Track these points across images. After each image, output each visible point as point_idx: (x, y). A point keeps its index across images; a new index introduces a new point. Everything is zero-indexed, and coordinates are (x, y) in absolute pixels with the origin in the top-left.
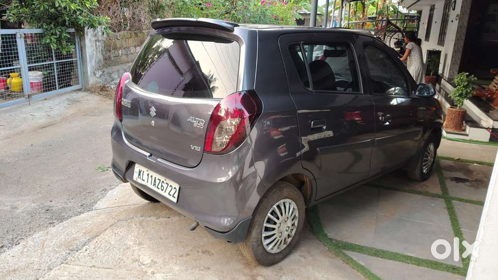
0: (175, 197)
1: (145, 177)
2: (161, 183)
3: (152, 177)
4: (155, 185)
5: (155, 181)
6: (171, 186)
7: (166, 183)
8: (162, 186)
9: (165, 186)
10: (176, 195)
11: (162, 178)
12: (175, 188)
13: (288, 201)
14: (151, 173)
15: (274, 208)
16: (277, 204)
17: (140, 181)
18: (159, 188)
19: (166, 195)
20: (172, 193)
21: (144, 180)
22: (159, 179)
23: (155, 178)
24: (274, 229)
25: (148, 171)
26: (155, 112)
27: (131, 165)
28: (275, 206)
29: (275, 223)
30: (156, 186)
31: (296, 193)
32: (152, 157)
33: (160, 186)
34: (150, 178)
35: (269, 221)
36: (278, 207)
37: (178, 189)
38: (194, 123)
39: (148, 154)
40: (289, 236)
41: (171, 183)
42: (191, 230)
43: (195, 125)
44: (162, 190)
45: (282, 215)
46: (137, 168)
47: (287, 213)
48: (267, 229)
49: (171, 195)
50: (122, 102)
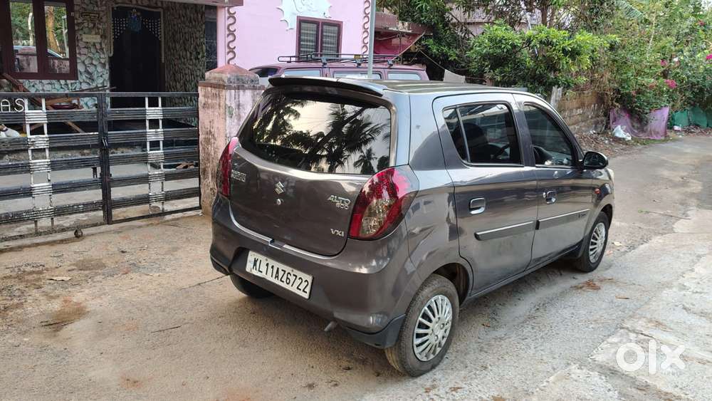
1: (263, 268)
3: (273, 267)
4: (277, 277)
5: (277, 272)
6: (300, 278)
8: (287, 278)
9: (292, 278)
11: (288, 269)
15: (425, 310)
17: (255, 273)
18: (283, 282)
19: (294, 289)
26: (282, 188)
29: (427, 327)
30: (280, 277)
33: (284, 279)
37: (310, 282)
40: (443, 337)
43: (338, 204)
44: (288, 284)
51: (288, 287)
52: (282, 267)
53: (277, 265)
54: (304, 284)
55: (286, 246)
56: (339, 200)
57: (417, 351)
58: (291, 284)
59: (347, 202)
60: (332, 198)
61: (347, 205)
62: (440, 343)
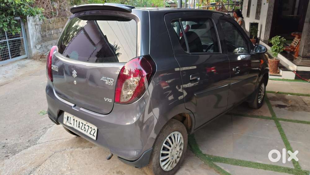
0: (94, 136)
1: (72, 122)
2: (83, 125)
3: (76, 121)
4: (79, 127)
5: (79, 124)
6: (91, 128)
7: (88, 126)
8: (84, 128)
9: (87, 128)
10: (95, 134)
11: (85, 122)
12: (94, 129)
13: (176, 133)
14: (76, 118)
15: (168, 140)
16: (169, 136)
17: (68, 124)
18: (82, 130)
20: (92, 133)
21: (71, 124)
22: (82, 123)
23: (79, 122)
24: (167, 154)
25: (73, 117)
26: (76, 74)
27: (61, 113)
28: (168, 138)
29: (168, 150)
30: (81, 127)
31: (182, 126)
32: (76, 107)
33: (83, 128)
34: (75, 122)
35: (164, 149)
36: (170, 138)
38: (105, 81)
39: (73, 105)
40: (178, 157)
41: (91, 125)
42: (108, 159)
43: (107, 83)
44: (85, 131)
45: (173, 143)
46: (66, 115)
47: (176, 141)
48: (163, 155)
49: (91, 134)
50: (52, 68)
51: (85, 133)
52: (81, 121)
53: (79, 120)
54: (93, 131)
55: (81, 109)
56: (107, 79)
57: (162, 164)
58: (86, 131)
59: (112, 80)
60: (103, 79)
61: (112, 82)
62: (176, 160)
